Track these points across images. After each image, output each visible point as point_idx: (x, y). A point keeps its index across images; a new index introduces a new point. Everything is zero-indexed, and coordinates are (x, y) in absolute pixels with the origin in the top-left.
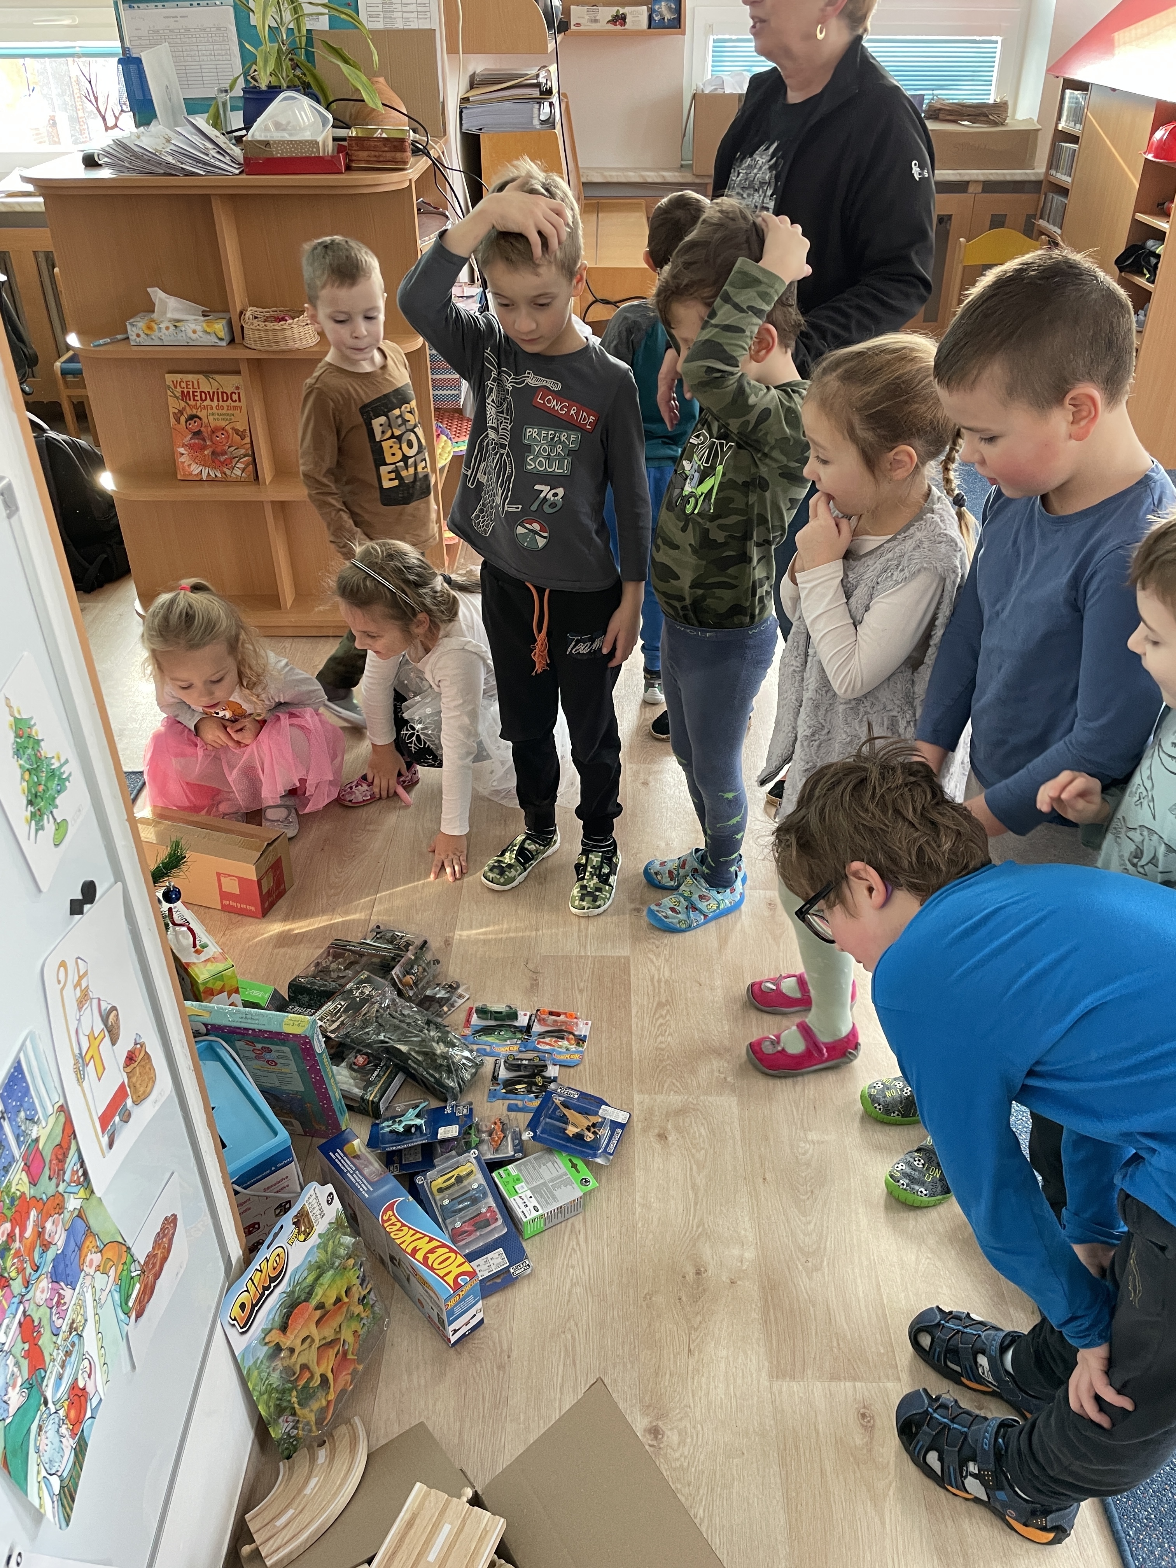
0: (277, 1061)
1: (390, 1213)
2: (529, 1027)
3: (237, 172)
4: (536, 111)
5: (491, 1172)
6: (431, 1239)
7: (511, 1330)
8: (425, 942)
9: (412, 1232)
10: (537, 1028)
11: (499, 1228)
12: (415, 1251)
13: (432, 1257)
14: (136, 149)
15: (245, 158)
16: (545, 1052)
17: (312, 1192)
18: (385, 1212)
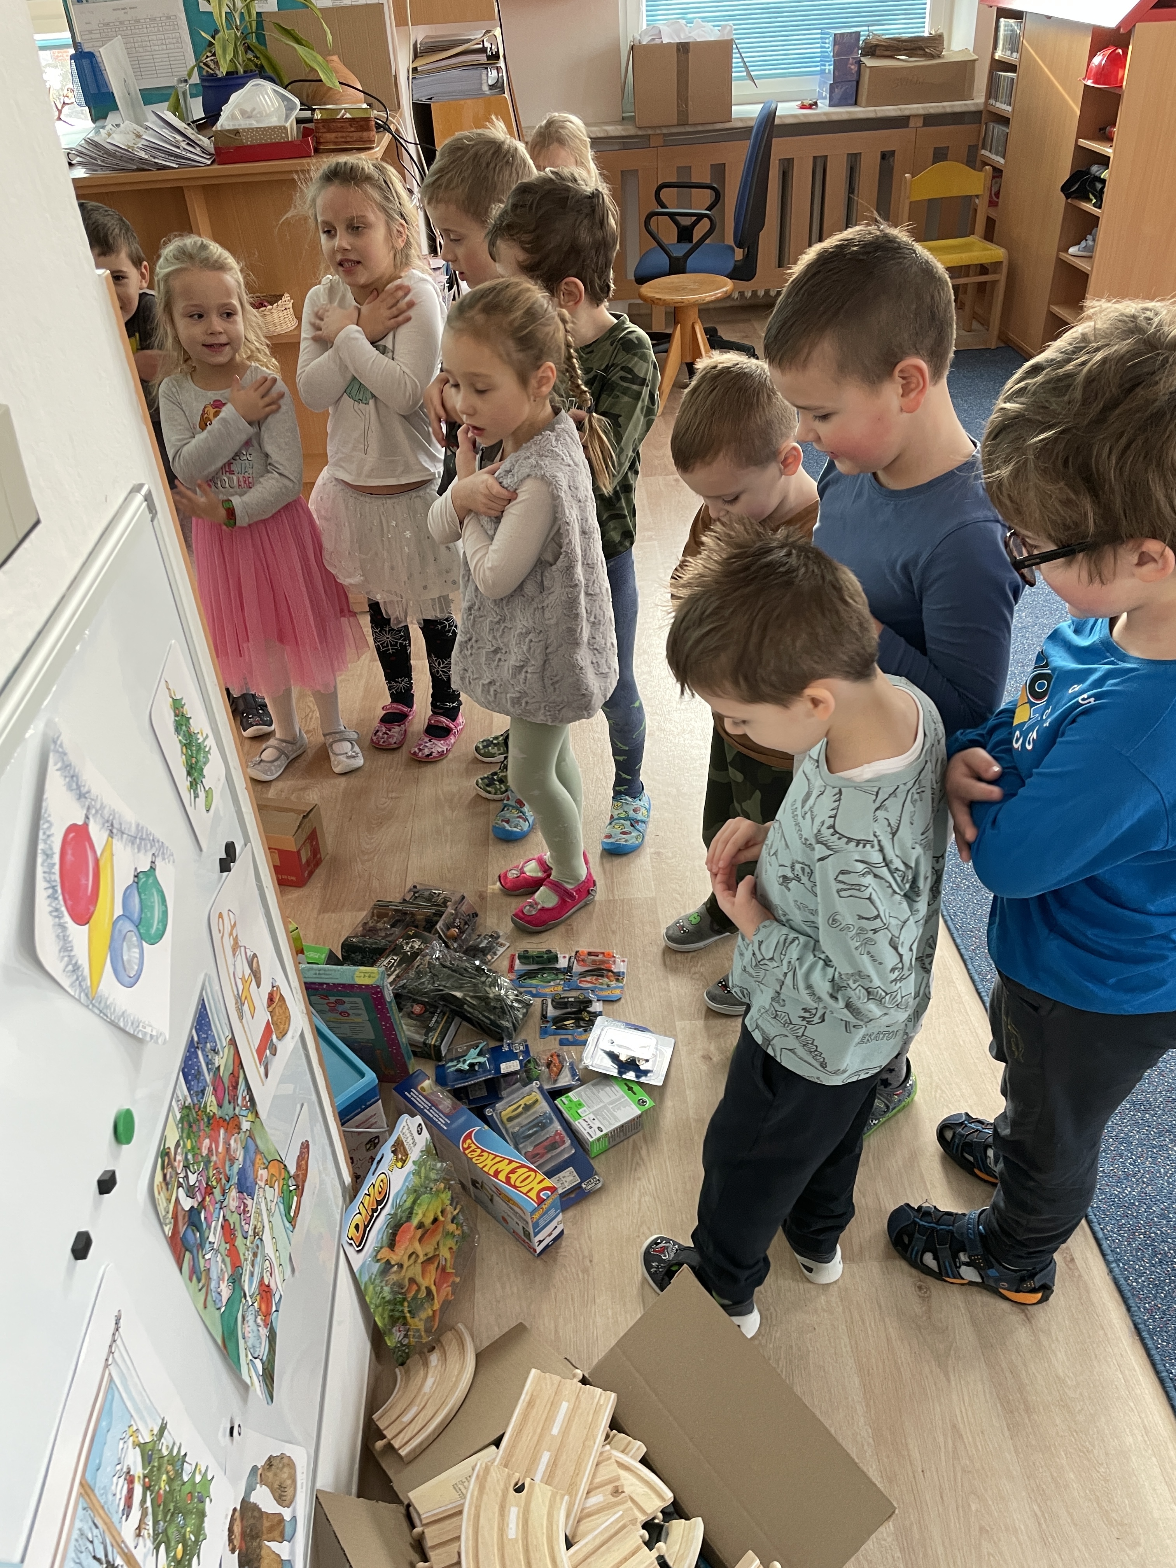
0: (350, 1012)
1: (469, 1141)
2: (570, 968)
3: (209, 162)
4: (484, 77)
5: (554, 1099)
6: (511, 1162)
7: (590, 1238)
8: (463, 897)
9: (492, 1157)
10: (577, 968)
11: (567, 1149)
12: (497, 1173)
13: (513, 1177)
14: (109, 147)
15: (215, 148)
16: (587, 989)
17: (404, 1123)
18: (464, 1141)
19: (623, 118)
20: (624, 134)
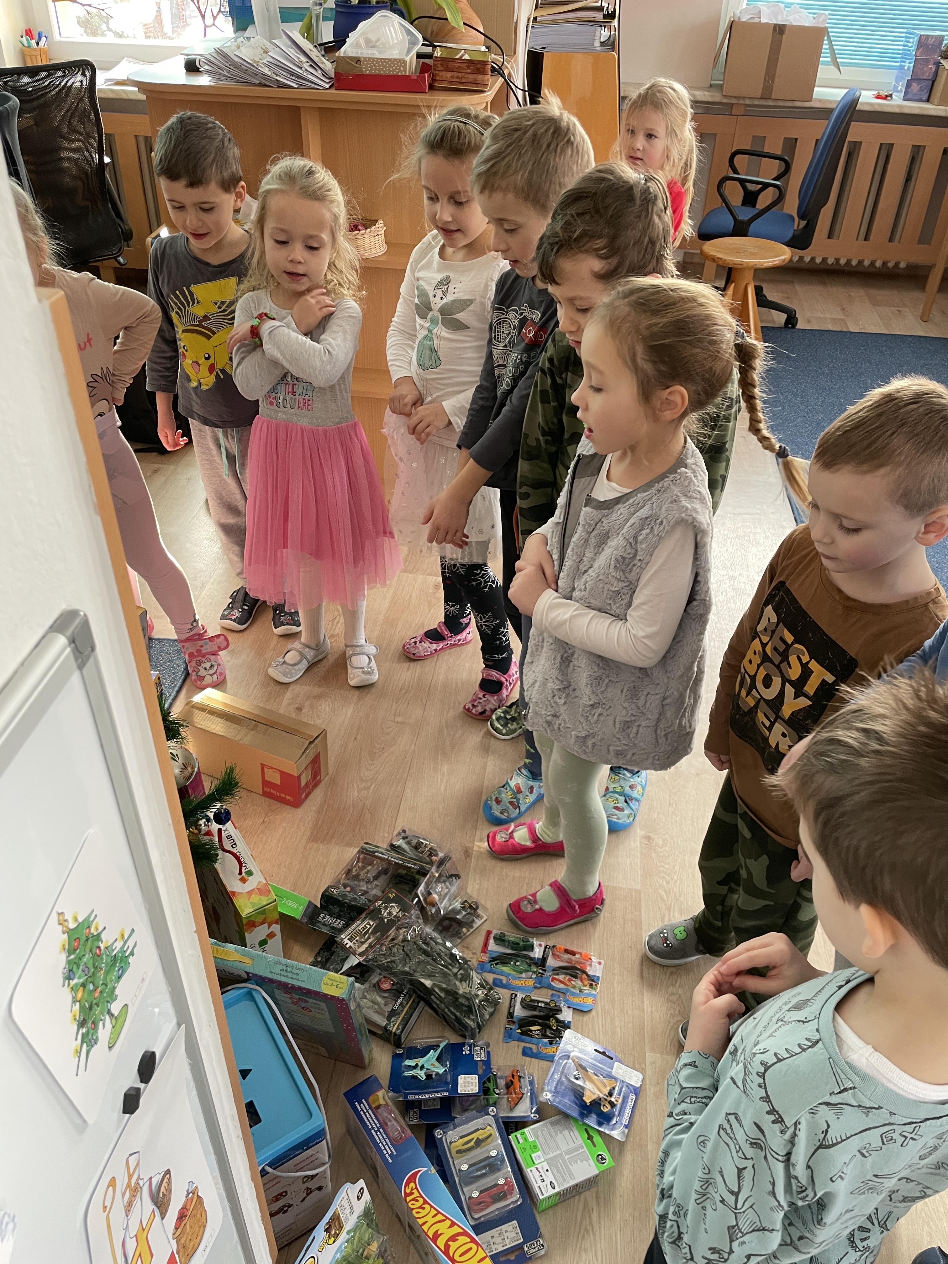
0: (313, 1009)
1: (412, 1185)
2: (544, 960)
3: (327, 86)
4: (598, 34)
5: (509, 1134)
6: (453, 1224)
8: (447, 853)
9: (434, 1212)
10: (551, 962)
11: (514, 1199)
13: (453, 1245)
14: (236, 59)
15: (336, 73)
17: (344, 1194)
18: (407, 1184)
19: (711, 86)
20: (710, 100)
